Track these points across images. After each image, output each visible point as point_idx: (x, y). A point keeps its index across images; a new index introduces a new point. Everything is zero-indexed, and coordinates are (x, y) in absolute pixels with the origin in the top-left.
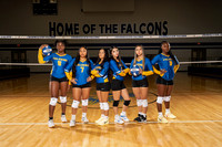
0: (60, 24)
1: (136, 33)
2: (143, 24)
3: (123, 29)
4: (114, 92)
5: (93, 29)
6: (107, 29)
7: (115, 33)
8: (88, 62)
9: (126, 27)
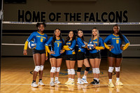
0: (28, 12)
1: (99, 21)
2: (105, 13)
3: (86, 17)
4: (79, 61)
5: (58, 17)
6: (71, 17)
7: (79, 21)
8: (61, 40)
9: (89, 16)
